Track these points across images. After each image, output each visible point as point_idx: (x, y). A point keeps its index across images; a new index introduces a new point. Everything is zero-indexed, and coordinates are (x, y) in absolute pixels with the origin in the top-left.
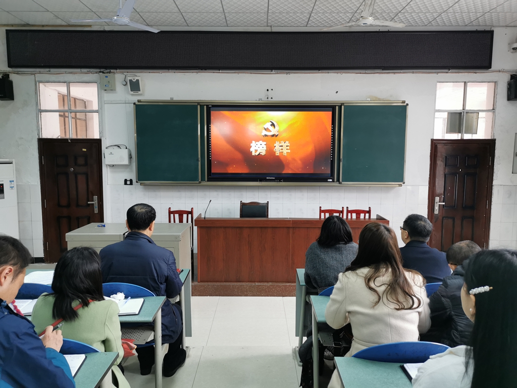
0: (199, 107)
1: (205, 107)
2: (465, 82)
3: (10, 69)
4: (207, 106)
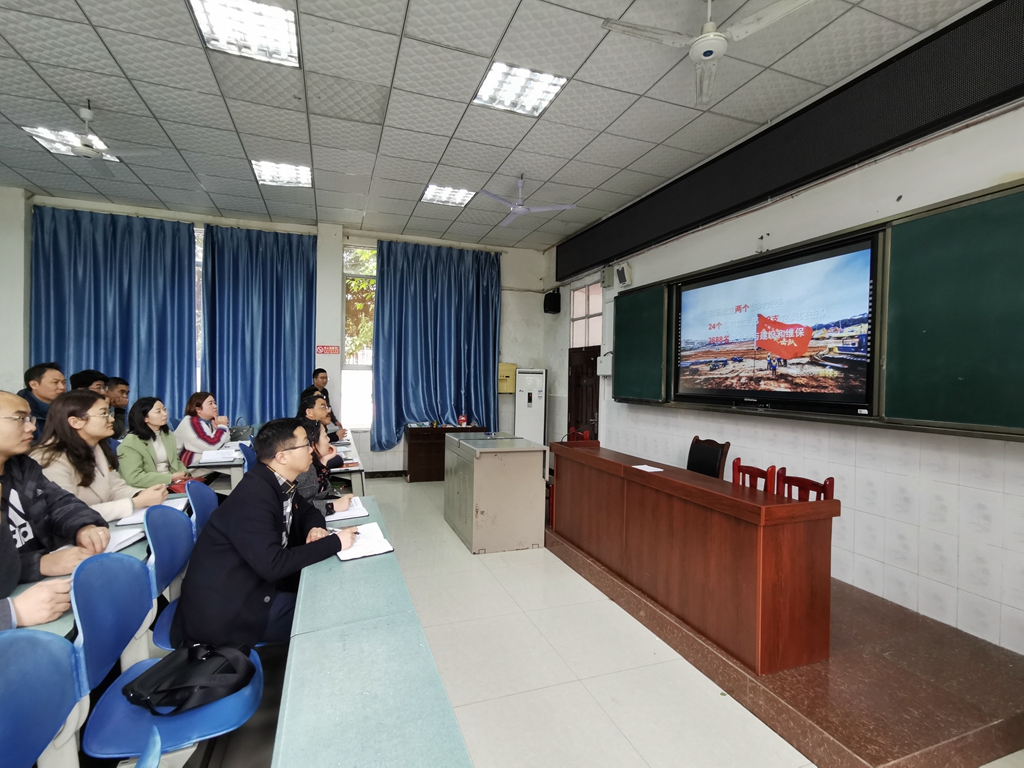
0: (665, 288)
1: (675, 287)
3: (558, 283)
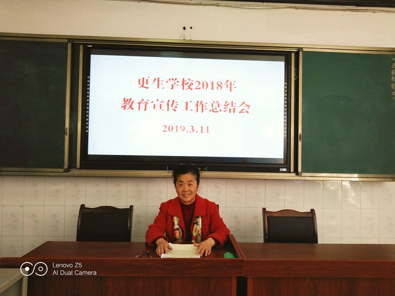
0: (70, 45)
1: (81, 47)
4: (85, 45)
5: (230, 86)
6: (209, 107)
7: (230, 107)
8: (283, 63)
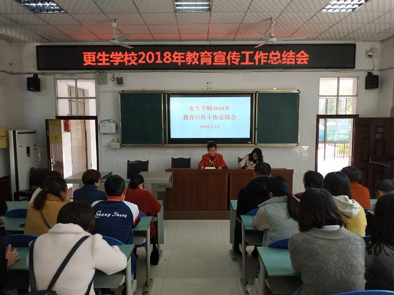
0: (162, 94)
2: (338, 78)
3: (38, 71)
4: (168, 94)
5: (227, 108)
6: (219, 118)
7: (227, 117)
8: (250, 98)
